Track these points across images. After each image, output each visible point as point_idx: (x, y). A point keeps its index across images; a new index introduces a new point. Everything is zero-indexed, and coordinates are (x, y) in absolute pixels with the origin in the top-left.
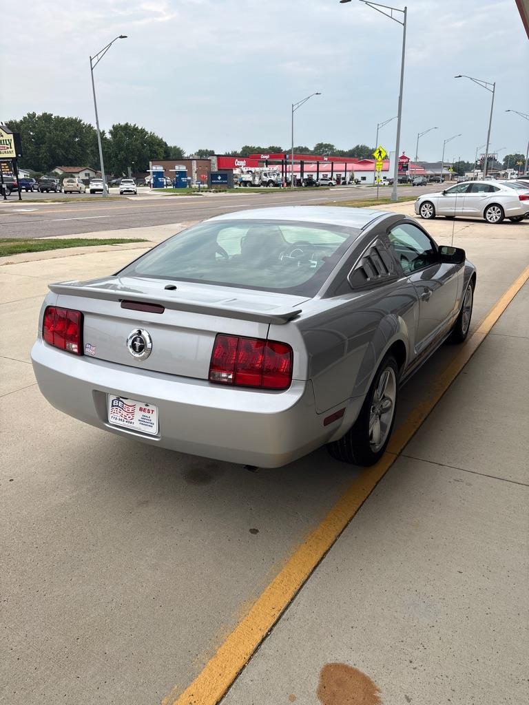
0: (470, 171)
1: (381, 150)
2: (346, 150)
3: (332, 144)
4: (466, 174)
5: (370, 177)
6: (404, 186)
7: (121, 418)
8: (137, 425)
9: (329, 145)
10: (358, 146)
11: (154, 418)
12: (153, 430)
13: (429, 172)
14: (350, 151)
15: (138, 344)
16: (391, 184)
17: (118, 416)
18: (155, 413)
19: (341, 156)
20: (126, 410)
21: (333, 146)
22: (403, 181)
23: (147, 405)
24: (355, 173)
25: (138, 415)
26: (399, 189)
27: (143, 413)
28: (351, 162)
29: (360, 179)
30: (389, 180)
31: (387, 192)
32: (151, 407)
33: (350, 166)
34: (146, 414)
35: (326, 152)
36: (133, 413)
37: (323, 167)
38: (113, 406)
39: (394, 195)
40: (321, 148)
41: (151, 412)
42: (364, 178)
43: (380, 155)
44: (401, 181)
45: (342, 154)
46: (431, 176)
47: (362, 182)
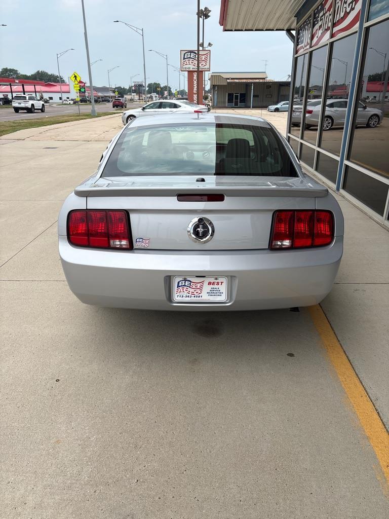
0: (126, 94)
1: (76, 75)
2: (29, 74)
3: (15, 69)
4: (125, 96)
5: (56, 97)
6: (85, 105)
7: (188, 295)
8: (205, 297)
9: (13, 70)
10: (38, 71)
11: (223, 288)
12: (223, 298)
13: (100, 94)
14: (32, 75)
15: (200, 230)
16: (75, 103)
17: (185, 294)
18: (224, 284)
19: (25, 79)
20: (194, 287)
21: (17, 71)
22: (84, 101)
23: (216, 279)
24: (43, 94)
25: (207, 288)
26: (81, 107)
27: (212, 286)
28: (38, 84)
29: (48, 99)
30: (72, 100)
31: (74, 109)
32: (220, 280)
33: (38, 88)
34: (216, 286)
35: (12, 75)
36: (201, 288)
37: (14, 88)
38: (178, 286)
39: (93, 111)
40: (7, 72)
41: (220, 284)
42: (51, 98)
43: (76, 79)
44: (81, 101)
45: (25, 77)
46: (102, 98)
47: (51, 101)
